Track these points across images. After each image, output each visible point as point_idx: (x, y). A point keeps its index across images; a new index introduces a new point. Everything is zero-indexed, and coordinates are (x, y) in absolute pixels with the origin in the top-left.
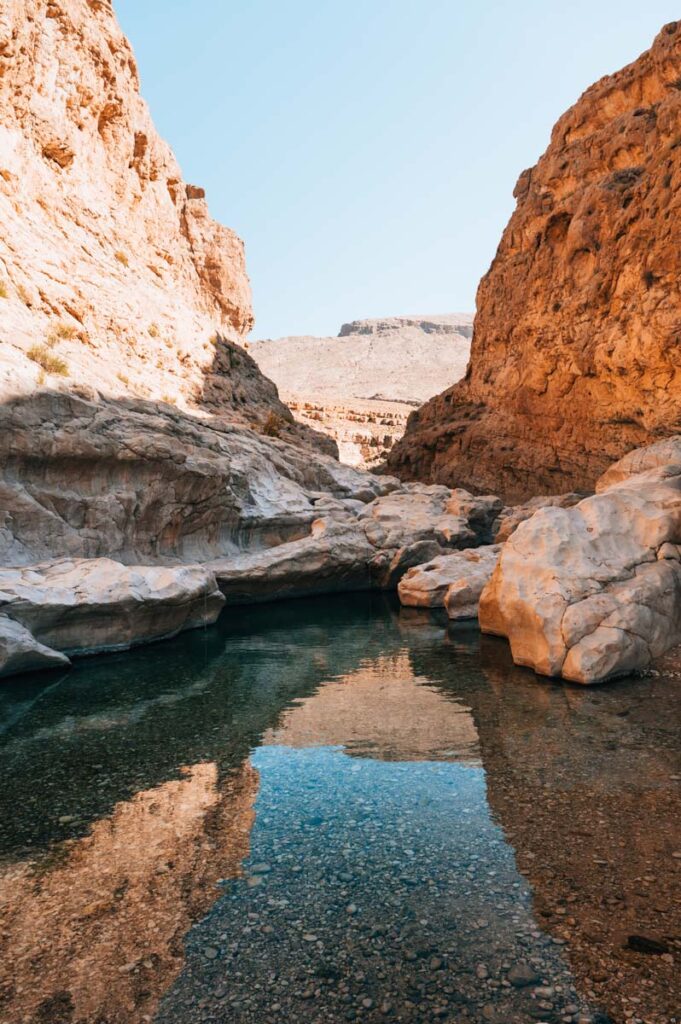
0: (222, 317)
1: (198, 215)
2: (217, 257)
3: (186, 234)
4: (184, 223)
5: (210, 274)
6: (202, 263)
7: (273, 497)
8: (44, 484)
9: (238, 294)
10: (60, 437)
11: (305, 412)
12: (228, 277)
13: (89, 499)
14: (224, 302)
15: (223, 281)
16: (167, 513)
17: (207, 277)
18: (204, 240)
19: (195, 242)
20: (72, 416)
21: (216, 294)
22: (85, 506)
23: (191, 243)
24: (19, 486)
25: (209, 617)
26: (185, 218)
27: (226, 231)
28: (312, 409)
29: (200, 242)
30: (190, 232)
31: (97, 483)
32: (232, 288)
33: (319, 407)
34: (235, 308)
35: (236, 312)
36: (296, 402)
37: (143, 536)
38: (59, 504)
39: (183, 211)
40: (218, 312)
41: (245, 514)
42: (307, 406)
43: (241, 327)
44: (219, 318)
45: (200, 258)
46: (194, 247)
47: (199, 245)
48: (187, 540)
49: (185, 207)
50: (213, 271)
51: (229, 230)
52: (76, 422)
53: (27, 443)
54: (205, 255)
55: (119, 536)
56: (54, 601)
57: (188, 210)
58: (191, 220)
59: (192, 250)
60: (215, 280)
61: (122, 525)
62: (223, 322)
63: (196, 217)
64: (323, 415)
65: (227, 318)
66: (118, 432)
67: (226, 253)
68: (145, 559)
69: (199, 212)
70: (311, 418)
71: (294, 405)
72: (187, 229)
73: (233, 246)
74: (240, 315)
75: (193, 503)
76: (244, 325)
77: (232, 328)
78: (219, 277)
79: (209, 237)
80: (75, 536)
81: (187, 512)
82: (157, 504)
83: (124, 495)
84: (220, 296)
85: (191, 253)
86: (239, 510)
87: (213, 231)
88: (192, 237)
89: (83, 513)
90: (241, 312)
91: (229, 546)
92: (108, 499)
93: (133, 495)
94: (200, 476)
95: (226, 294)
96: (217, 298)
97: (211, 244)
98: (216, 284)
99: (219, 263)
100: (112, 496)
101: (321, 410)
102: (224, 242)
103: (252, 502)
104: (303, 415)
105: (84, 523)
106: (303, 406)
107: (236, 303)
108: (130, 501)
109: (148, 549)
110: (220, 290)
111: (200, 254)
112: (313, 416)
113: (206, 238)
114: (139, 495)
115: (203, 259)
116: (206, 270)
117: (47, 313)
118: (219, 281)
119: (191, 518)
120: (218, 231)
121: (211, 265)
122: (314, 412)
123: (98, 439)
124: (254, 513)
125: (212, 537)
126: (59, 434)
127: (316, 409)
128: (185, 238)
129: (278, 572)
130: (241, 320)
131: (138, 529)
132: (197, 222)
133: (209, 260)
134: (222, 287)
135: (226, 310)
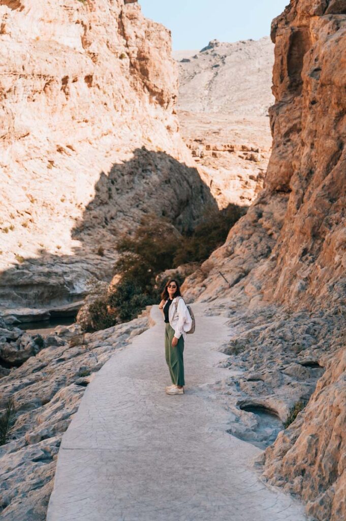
0: (150, 99)
1: (132, 18)
2: (146, 50)
3: (123, 33)
4: (121, 25)
5: (140, 65)
6: (135, 55)
7: (82, 286)
8: (18, 290)
9: (163, 79)
10: (21, 281)
11: (241, 153)
12: (155, 66)
13: (27, 293)
14: (151, 87)
15: (150, 70)
16: (46, 295)
17: (138, 67)
18: (137, 37)
19: (129, 39)
20: (24, 275)
21: (145, 81)
22: (26, 295)
23: (127, 40)
24: (13, 292)
25: (47, 318)
26: (121, 22)
27: (155, 26)
28: (248, 151)
29: (134, 38)
30: (126, 32)
31: (29, 289)
32: (157, 75)
33: (255, 148)
34: (160, 91)
35: (161, 94)
36: (233, 144)
37: (40, 300)
38: (21, 295)
39: (121, 16)
40: (146, 95)
41: (71, 292)
42: (243, 148)
43: (165, 105)
44: (147, 99)
45: (133, 52)
46: (128, 43)
47: (133, 41)
48: (52, 301)
49: (122, 12)
50: (143, 62)
51: (158, 25)
52: (25, 277)
53: (15, 283)
54: (137, 49)
55: (34, 301)
56: (20, 314)
57: (124, 15)
58: (127, 22)
59: (127, 46)
60: (144, 70)
61: (34, 298)
62: (151, 102)
63: (131, 19)
64: (258, 156)
65: (154, 98)
66: (34, 278)
67: (154, 45)
68: (40, 306)
69: (132, 15)
70: (247, 159)
71: (231, 147)
72: (124, 30)
73: (160, 38)
74: (164, 95)
75: (53, 292)
76: (168, 103)
77: (158, 106)
78: (147, 67)
79: (141, 33)
80: (24, 301)
81: (51, 294)
82: (43, 293)
83: (35, 292)
84: (148, 82)
85: (127, 48)
86: (69, 292)
87: (144, 28)
88: (127, 35)
89: (26, 296)
90: (165, 93)
91: (66, 301)
92: (31, 293)
93: (37, 292)
94: (54, 286)
95: (153, 81)
96: (145, 84)
97: (142, 39)
98: (144, 73)
99: (148, 56)
100: (32, 292)
101: (257, 151)
102: (154, 35)
103: (74, 288)
104: (240, 157)
105: (26, 298)
106: (240, 148)
107: (161, 87)
108: (36, 293)
109: (41, 303)
110: (148, 78)
111: (134, 49)
112: (249, 158)
113: (139, 35)
114: (38, 291)
115: (136, 52)
116: (137, 62)
117: (19, 216)
118: (147, 70)
119: (52, 296)
120: (148, 27)
121: (142, 58)
122: (250, 153)
123: (29, 280)
124: (74, 292)
125: (61, 299)
126: (21, 280)
127: (252, 150)
128: (122, 37)
129: (70, 310)
130: (165, 99)
131: (38, 299)
132: (132, 23)
133: (140, 52)
134: (150, 75)
135: (152, 93)
